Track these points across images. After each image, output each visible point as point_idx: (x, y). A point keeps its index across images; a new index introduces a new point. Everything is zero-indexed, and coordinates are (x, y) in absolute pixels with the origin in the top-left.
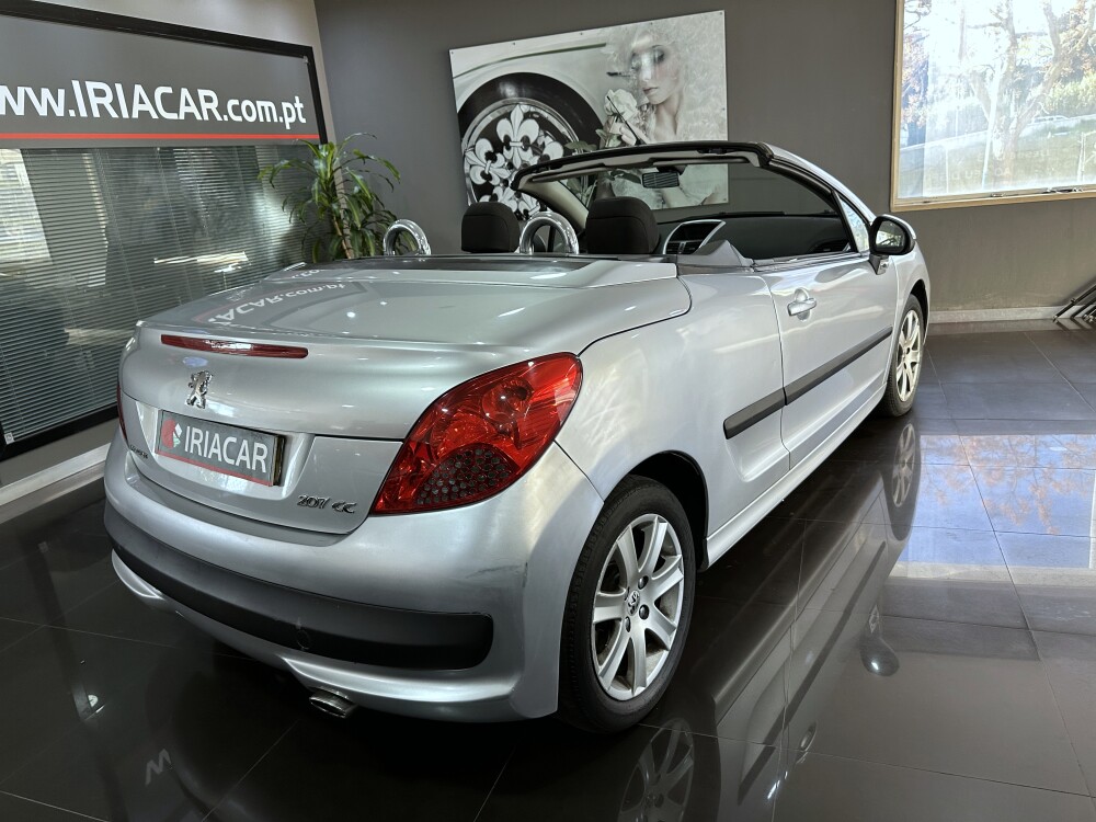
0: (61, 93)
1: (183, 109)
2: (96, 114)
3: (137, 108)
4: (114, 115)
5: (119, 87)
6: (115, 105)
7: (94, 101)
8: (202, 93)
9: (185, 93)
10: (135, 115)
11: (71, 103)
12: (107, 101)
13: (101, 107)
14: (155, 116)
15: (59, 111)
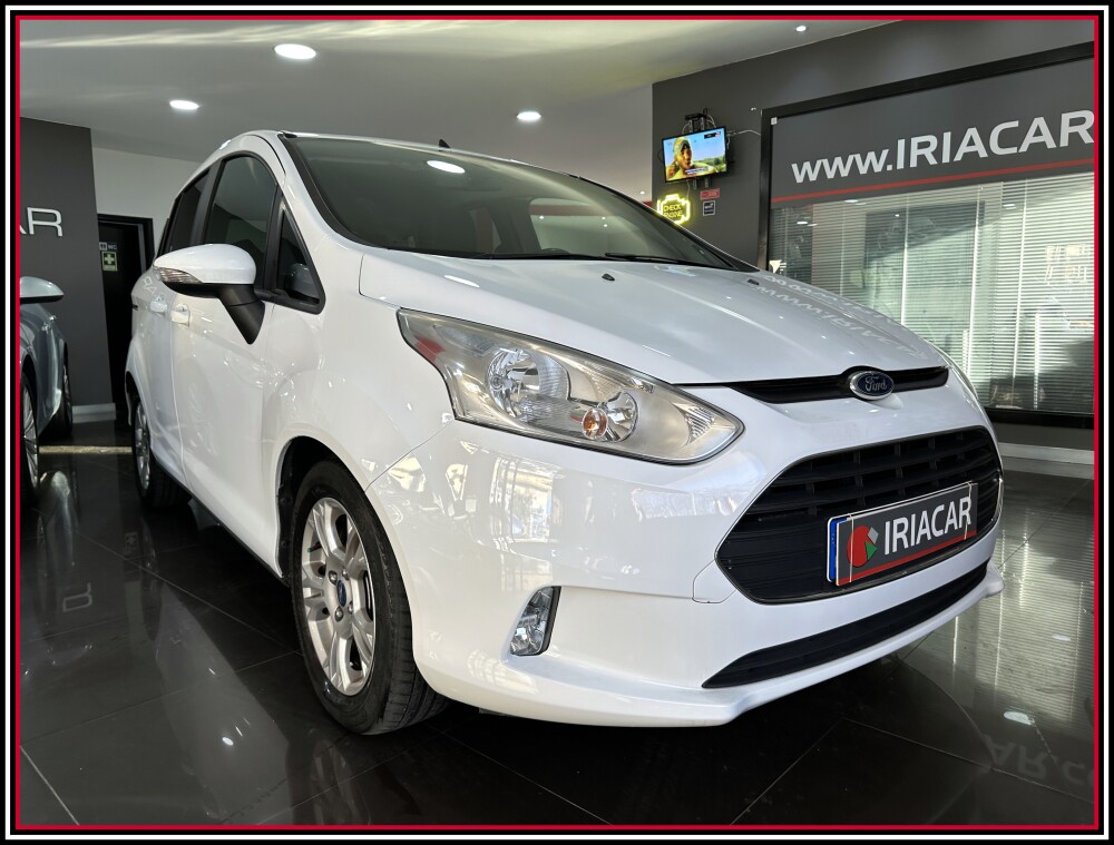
0: (885, 153)
1: (1030, 139)
2: (913, 164)
3: (964, 149)
4: (932, 161)
5: (947, 136)
6: (938, 153)
7: (915, 152)
8: (1066, 118)
9: (1040, 122)
10: (958, 157)
11: (892, 159)
12: (928, 152)
13: (921, 158)
14: (983, 154)
15: (878, 168)
